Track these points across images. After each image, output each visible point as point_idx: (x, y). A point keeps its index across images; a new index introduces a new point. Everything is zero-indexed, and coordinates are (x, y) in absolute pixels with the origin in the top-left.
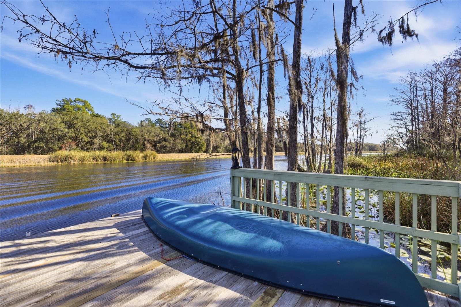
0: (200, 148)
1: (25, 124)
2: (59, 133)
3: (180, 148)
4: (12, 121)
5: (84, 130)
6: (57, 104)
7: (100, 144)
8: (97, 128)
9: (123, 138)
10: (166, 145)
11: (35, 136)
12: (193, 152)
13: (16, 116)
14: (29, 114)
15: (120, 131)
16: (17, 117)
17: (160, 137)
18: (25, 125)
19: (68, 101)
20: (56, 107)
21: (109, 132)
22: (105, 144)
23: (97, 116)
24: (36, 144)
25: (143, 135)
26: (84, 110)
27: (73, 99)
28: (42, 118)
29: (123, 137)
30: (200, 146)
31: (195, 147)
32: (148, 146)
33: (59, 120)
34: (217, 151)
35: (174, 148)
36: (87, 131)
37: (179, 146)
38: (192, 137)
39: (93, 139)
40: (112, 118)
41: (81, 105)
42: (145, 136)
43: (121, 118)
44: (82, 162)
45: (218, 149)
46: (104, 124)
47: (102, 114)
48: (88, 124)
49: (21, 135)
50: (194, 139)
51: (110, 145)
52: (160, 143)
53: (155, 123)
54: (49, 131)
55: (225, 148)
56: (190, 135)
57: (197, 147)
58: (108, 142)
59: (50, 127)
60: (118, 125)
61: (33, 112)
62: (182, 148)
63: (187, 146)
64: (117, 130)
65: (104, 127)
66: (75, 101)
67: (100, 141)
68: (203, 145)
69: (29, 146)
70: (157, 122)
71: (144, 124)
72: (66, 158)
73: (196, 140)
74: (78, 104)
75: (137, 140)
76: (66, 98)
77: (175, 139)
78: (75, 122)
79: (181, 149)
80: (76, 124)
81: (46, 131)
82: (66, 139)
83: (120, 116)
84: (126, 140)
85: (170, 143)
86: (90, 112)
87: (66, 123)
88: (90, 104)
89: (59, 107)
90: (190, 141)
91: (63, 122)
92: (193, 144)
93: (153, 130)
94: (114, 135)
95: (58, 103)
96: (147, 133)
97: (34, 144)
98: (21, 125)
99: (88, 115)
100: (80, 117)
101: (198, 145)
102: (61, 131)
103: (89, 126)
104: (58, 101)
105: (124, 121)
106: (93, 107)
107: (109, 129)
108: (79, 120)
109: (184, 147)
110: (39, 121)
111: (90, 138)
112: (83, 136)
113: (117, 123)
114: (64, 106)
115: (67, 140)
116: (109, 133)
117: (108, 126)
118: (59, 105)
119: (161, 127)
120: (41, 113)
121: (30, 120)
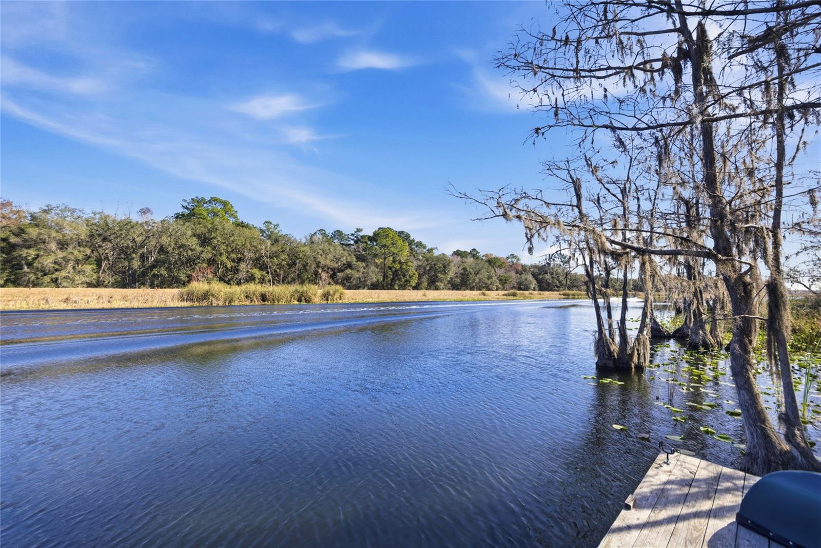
0: (406, 281)
1: (140, 238)
2: (190, 253)
3: (374, 280)
4: (122, 234)
5: (225, 248)
6: (183, 206)
7: (248, 271)
8: (245, 246)
9: (284, 263)
10: (352, 275)
11: (152, 257)
12: (396, 287)
13: (128, 225)
14: (146, 222)
15: (280, 250)
16: (129, 227)
17: (342, 261)
18: (139, 240)
19: (199, 202)
20: (181, 210)
21: (263, 252)
22: (257, 273)
23: (242, 225)
24: (155, 271)
25: (314, 258)
26: (223, 216)
27: (208, 198)
28: (164, 229)
29: (283, 260)
30: (408, 277)
31: (400, 279)
32: (324, 275)
33: (189, 233)
34: (436, 287)
35: (365, 281)
36: (230, 249)
37: (374, 276)
38: (394, 261)
39: (237, 263)
40: (265, 228)
41: (219, 208)
42: (318, 260)
43: (279, 229)
44: (230, 302)
45: (438, 284)
46: (255, 238)
47: (251, 223)
48: (232, 239)
49: (134, 255)
50: (397, 266)
51: (264, 273)
52: (342, 271)
53: (332, 237)
54: (174, 249)
55: (449, 282)
56: (391, 258)
57: (403, 280)
58: (261, 269)
59: (176, 244)
60: (276, 241)
61: (152, 220)
62: (378, 280)
63: (385, 277)
64: (274, 249)
65: (255, 244)
66: (210, 201)
67: (249, 267)
68: (413, 276)
69: (144, 274)
70: (334, 235)
71: (315, 238)
72: (205, 296)
73: (401, 267)
74: (214, 206)
75: (305, 266)
76: (197, 197)
77: (367, 266)
78: (213, 236)
79: (376, 282)
80: (215, 238)
81: (170, 249)
82: (199, 263)
83: (278, 225)
84: (288, 265)
85: (358, 271)
86: (232, 220)
87: (198, 236)
88: (232, 207)
89: (187, 211)
90: (390, 268)
91: (194, 235)
92: (395, 273)
93: (332, 250)
94: (271, 258)
95: (185, 204)
96: (321, 255)
97: (151, 271)
98: (134, 240)
99: (229, 224)
100: (220, 227)
101: (404, 276)
102: (192, 250)
103: (233, 242)
104: (184, 200)
105: (284, 233)
106: (236, 212)
107: (264, 247)
108: (218, 232)
109: (381, 279)
110: (160, 234)
111: (233, 261)
112: (224, 258)
113: (274, 237)
114: (193, 209)
115: (200, 265)
116: (263, 254)
117: (262, 242)
118: (187, 208)
119: (342, 244)
120: (163, 222)
121: (147, 232)
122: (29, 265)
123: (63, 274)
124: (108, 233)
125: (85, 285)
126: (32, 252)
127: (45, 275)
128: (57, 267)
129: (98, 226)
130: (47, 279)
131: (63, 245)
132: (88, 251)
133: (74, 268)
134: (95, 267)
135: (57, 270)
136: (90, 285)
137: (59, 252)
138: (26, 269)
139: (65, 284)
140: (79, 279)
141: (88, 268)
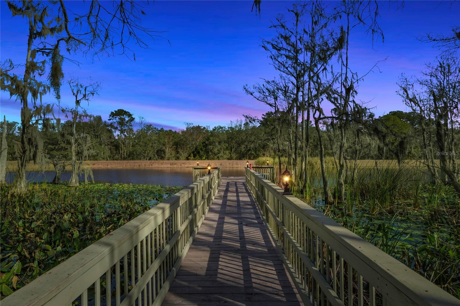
69: (246, 153)
76: (268, 112)
95: (263, 117)
104: (263, 115)
121: (246, 135)
122: (211, 151)
123: (220, 155)
124: (233, 137)
125: (227, 159)
126: (212, 147)
127: (215, 155)
128: (218, 152)
129: (230, 134)
130: (216, 157)
131: (220, 143)
132: (227, 145)
133: (223, 152)
134: (230, 151)
135: (219, 153)
136: (228, 159)
137: (219, 146)
138: (210, 153)
139: (221, 159)
140: (225, 156)
141: (227, 152)
